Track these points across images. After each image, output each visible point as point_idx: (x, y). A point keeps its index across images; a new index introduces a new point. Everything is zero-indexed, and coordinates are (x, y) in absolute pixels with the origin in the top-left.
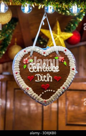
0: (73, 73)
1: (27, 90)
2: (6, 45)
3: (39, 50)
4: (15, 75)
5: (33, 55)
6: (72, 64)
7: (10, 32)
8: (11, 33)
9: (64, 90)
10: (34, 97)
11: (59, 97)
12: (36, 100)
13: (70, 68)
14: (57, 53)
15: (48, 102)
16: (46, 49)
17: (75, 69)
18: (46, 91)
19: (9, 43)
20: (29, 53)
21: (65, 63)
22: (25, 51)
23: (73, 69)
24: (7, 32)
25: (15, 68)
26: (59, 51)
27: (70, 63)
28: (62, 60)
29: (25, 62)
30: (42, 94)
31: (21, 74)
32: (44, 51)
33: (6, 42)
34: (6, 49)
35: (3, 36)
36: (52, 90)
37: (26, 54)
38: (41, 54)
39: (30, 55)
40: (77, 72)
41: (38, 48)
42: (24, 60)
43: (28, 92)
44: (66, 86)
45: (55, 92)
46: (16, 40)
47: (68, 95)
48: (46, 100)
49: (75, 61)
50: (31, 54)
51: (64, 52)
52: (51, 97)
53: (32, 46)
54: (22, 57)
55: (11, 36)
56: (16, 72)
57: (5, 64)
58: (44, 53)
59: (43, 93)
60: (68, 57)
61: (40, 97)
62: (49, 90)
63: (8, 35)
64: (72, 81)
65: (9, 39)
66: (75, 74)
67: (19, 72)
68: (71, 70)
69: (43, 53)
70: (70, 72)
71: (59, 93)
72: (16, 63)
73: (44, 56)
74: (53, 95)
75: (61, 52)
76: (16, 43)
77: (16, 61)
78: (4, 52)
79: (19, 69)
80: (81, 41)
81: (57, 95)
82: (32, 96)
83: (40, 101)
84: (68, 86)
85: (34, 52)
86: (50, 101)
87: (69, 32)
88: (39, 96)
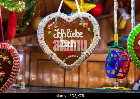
0: (96, 39)
1: (51, 55)
2: (30, 16)
3: (63, 17)
4: (39, 40)
5: (57, 21)
6: (96, 30)
7: (34, 2)
8: (35, 4)
9: (87, 56)
10: (58, 62)
11: (82, 62)
12: (60, 65)
13: (94, 34)
14: (82, 19)
15: (71, 67)
16: (70, 16)
17: (99, 35)
18: (70, 56)
19: (33, 14)
20: (54, 19)
21: (89, 29)
22: (50, 17)
23: (97, 35)
24: (31, 2)
25: (40, 34)
26: (83, 17)
27: (94, 29)
28: (86, 27)
29: (49, 28)
30: (65, 59)
31: (45, 40)
32: (69, 17)
33: (30, 14)
34: (30, 21)
35: (27, 6)
36: (75, 56)
37: (51, 20)
38: (66, 21)
39: (54, 21)
40: (100, 38)
41: (63, 15)
42: (49, 26)
43: (52, 58)
44: (90, 52)
45: (78, 58)
46: (39, 12)
47: (89, 66)
48: (70, 65)
49: (98, 27)
50: (56, 20)
51: (89, 18)
52: (75, 62)
53: (57, 12)
54: (47, 23)
55: (35, 7)
56: (41, 37)
57: (29, 37)
58: (69, 19)
59: (67, 58)
60: (92, 23)
61: (64, 62)
62: (73, 56)
63: (32, 6)
64: (95, 47)
65: (33, 11)
66: (98, 40)
67: (44, 38)
68: (94, 36)
69: (67, 19)
70: (94, 38)
71: (83, 58)
72: (41, 29)
73: (68, 22)
74: (77, 61)
75: (85, 18)
76: (39, 15)
77: (41, 27)
78: (28, 24)
79: (44, 35)
80: (103, 14)
81: (81, 60)
82: (56, 61)
83: (63, 66)
84: (92, 52)
85: (59, 18)
86: (73, 66)
87: (92, 4)
88: (62, 61)
